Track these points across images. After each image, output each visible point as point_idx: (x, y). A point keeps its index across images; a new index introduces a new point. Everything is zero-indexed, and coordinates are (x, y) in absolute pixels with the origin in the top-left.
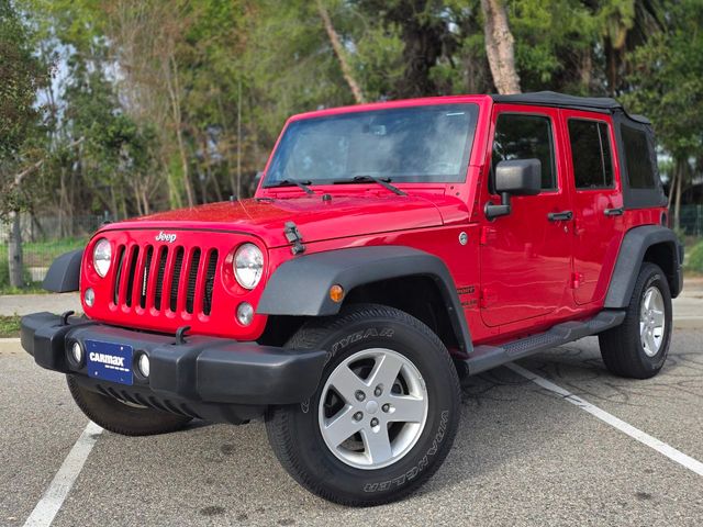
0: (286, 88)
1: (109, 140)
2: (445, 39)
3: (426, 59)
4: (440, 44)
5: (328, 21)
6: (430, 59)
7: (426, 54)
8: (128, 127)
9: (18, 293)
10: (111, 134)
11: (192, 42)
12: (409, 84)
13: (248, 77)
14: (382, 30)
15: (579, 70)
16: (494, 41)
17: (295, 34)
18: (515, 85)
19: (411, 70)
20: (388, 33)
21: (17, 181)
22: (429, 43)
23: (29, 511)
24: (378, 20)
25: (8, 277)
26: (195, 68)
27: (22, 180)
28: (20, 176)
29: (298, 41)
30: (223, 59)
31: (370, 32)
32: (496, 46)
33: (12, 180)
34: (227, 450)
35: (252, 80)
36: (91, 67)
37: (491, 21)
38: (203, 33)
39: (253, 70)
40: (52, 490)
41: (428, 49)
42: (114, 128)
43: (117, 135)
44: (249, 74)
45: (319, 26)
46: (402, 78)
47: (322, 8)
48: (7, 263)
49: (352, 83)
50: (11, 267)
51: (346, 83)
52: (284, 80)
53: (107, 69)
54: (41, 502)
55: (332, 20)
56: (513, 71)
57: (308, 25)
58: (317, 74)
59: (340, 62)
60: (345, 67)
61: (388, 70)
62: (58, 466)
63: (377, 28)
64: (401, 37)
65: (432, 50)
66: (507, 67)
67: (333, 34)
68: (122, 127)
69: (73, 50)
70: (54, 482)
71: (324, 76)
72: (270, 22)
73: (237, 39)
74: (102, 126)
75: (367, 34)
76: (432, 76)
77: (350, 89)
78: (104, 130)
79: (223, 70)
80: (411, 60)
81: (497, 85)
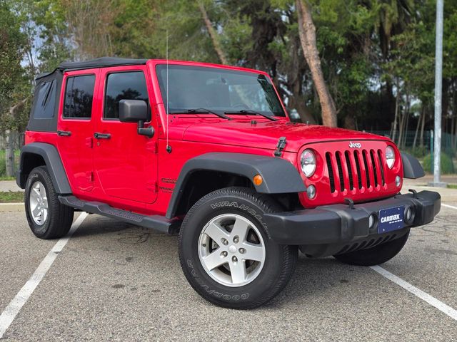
0: (178, 55)
2: (279, 25)
3: (267, 38)
4: (276, 28)
5: (205, 13)
6: (269, 38)
7: (267, 34)
9: (11, 180)
11: (119, 25)
12: (256, 53)
13: (155, 48)
14: (238, 20)
15: (362, 46)
16: (304, 29)
17: (183, 22)
18: (316, 57)
19: (257, 45)
20: (242, 22)
21: (11, 111)
22: (269, 28)
23: (22, 286)
24: (236, 13)
25: (5, 170)
26: (121, 41)
27: (14, 111)
28: (13, 108)
29: (186, 26)
30: (139, 37)
31: (231, 21)
32: (305, 32)
33: (8, 111)
34: (129, 259)
35: (157, 50)
36: (56, 39)
37: (302, 17)
38: (127, 20)
39: (158, 44)
40: (33, 277)
41: (269, 31)
44: (155, 46)
45: (199, 17)
46: (251, 50)
47: (201, 5)
48: (5, 162)
49: (220, 53)
50: (7, 164)
51: (216, 53)
52: (177, 50)
53: (67, 42)
54: (28, 282)
55: (207, 13)
56: (315, 48)
57: (192, 16)
58: (198, 47)
59: (212, 39)
60: (216, 43)
61: (242, 45)
62: (37, 266)
63: (235, 18)
64: (250, 25)
65: (270, 32)
66: (311, 46)
67: (208, 22)
69: (44, 28)
70: (35, 273)
71: (202, 48)
72: (169, 14)
73: (147, 24)
75: (229, 22)
76: (269, 49)
77: (218, 56)
79: (139, 44)
80: (258, 38)
81: (305, 56)
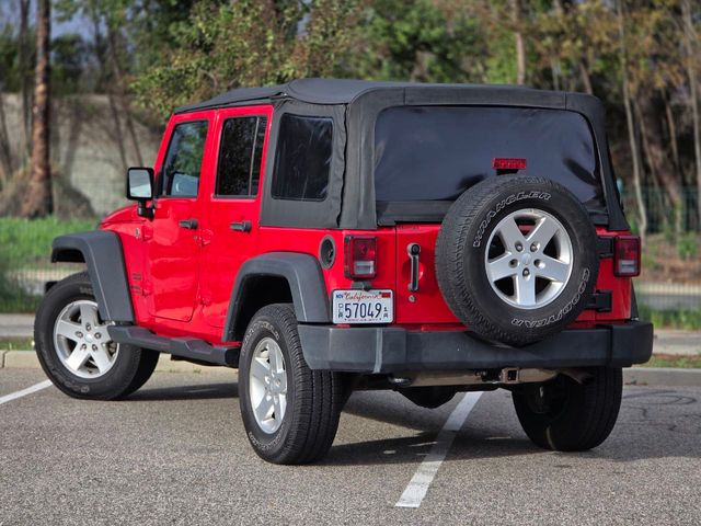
1: (397, 48)
8: (432, 27)
10: (403, 39)
42: (407, 28)
43: (413, 38)
68: (422, 26)
74: (386, 23)
78: (390, 31)
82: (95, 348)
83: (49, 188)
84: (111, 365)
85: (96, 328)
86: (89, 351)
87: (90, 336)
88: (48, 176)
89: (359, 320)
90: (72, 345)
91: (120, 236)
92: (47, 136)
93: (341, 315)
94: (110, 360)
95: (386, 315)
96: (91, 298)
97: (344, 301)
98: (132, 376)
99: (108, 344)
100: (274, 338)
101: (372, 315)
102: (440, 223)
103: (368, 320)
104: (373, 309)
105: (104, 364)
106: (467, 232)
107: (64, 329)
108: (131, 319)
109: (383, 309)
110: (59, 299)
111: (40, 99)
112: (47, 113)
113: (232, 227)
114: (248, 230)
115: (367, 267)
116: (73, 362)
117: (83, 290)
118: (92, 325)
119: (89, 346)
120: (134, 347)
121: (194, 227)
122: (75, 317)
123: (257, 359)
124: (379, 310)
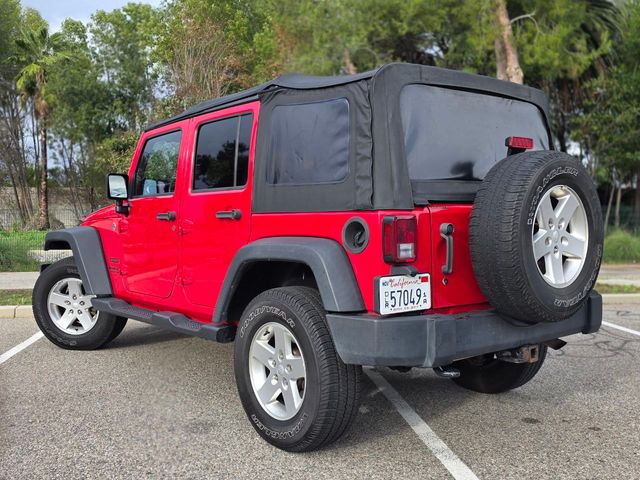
16: (507, 75)
24: (388, 56)
32: (508, 78)
37: (504, 59)
82: (80, 312)
83: (48, 219)
84: (93, 324)
85: (82, 298)
86: (76, 315)
87: (76, 304)
88: (47, 215)
89: (403, 309)
90: (62, 310)
91: (98, 231)
92: (46, 200)
93: (387, 305)
94: (92, 320)
95: (425, 301)
96: (78, 276)
97: (389, 289)
98: (110, 333)
99: (90, 309)
100: (287, 325)
101: (413, 302)
102: (471, 203)
103: (411, 308)
104: (414, 295)
105: (88, 324)
106: (521, 209)
107: (55, 298)
108: (110, 293)
109: (422, 295)
110: (52, 276)
111: (43, 187)
112: (46, 192)
113: (218, 216)
114: (238, 218)
115: (406, 250)
116: (63, 323)
117: (70, 271)
118: (78, 296)
119: (76, 311)
120: (111, 315)
121: (173, 219)
122: (64, 290)
123: (259, 342)
124: (419, 296)
